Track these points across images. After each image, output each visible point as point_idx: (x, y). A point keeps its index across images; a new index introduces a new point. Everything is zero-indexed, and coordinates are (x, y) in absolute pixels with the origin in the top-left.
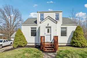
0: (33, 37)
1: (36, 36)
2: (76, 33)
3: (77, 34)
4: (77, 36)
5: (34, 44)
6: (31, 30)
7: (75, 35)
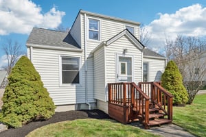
0: (69, 85)
1: (78, 82)
2: (171, 75)
3: (173, 78)
4: (172, 82)
5: (73, 108)
6: (63, 65)
7: (169, 81)
